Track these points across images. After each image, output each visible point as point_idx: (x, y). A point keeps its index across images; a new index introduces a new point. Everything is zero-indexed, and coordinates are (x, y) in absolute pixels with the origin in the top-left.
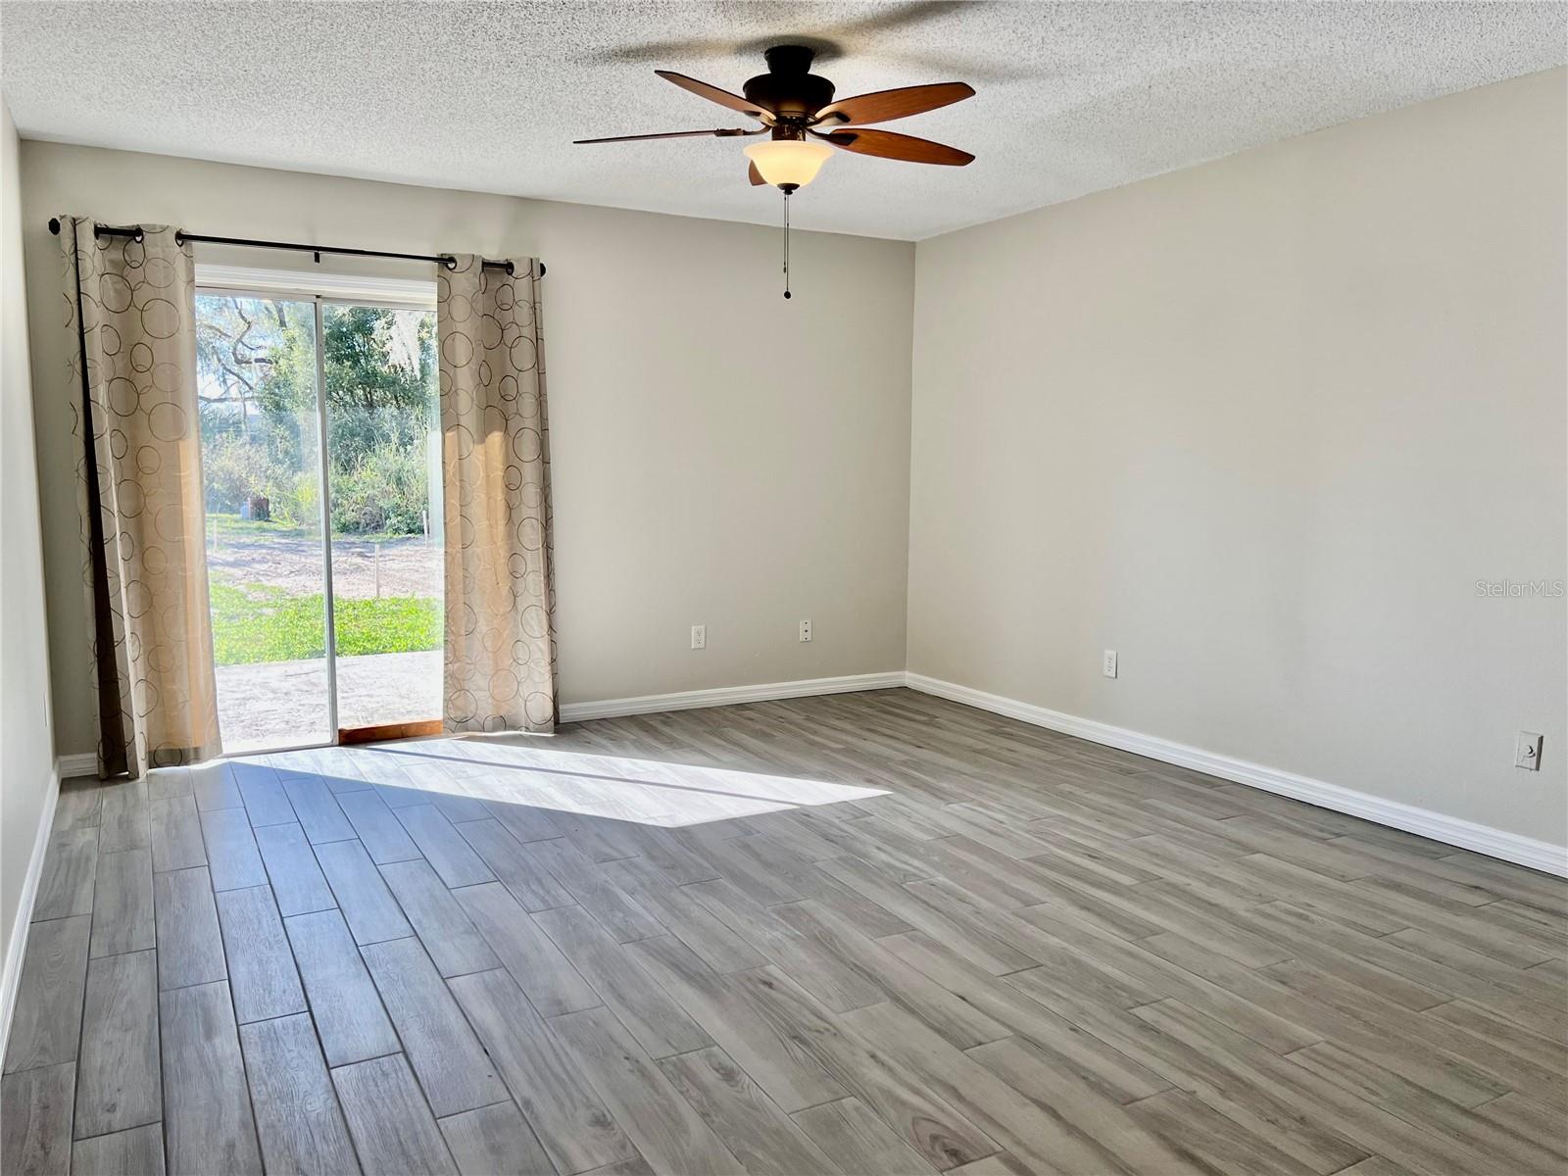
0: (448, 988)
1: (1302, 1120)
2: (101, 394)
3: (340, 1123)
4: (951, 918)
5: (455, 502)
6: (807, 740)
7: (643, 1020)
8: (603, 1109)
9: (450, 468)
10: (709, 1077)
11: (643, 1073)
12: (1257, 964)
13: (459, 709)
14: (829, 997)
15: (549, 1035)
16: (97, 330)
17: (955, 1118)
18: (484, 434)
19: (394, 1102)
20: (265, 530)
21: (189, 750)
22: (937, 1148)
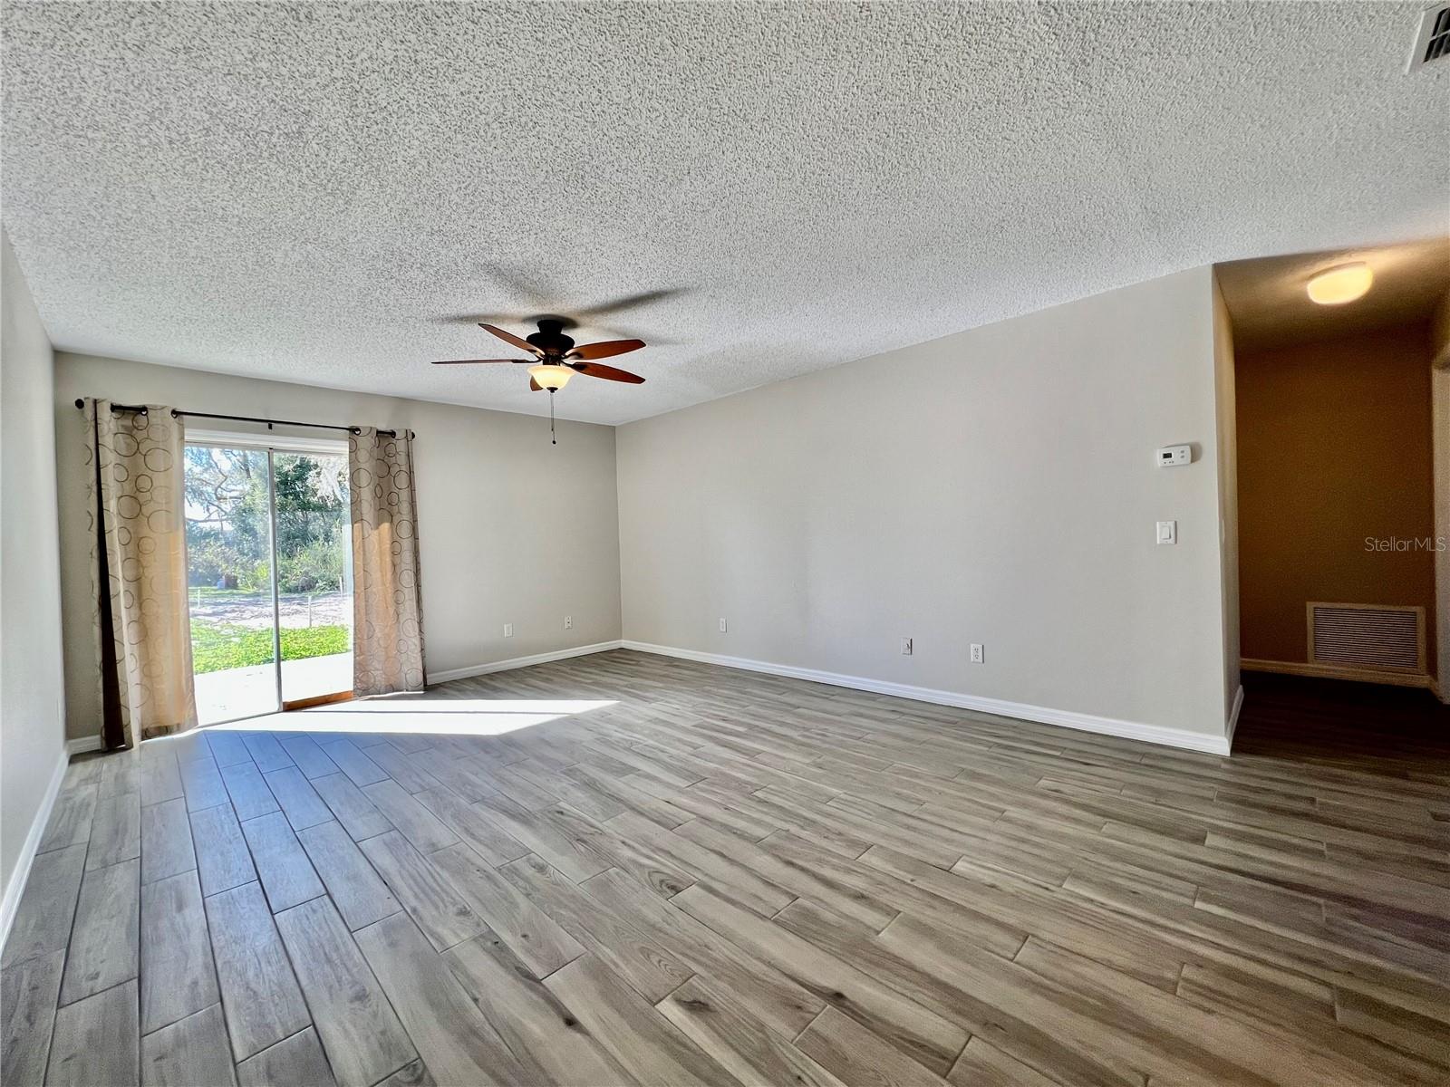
0: (359, 848)
1: (840, 834)
2: (111, 505)
3: (280, 949)
4: (657, 761)
5: (360, 563)
6: (573, 680)
7: (486, 845)
8: (464, 903)
9: (357, 544)
10: (530, 872)
11: (489, 877)
12: (808, 761)
13: (364, 682)
14: (596, 814)
15: (427, 865)
16: (110, 467)
17: (670, 867)
18: (378, 524)
19: (321, 928)
20: (234, 594)
21: (173, 726)
22: (665, 888)
